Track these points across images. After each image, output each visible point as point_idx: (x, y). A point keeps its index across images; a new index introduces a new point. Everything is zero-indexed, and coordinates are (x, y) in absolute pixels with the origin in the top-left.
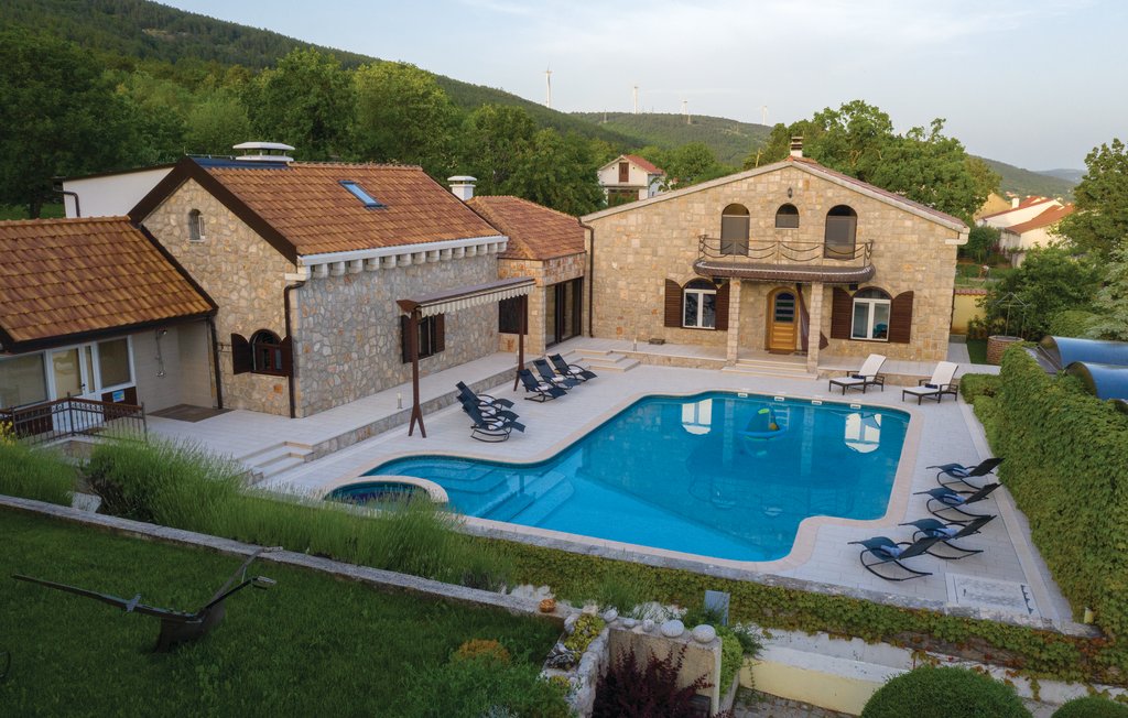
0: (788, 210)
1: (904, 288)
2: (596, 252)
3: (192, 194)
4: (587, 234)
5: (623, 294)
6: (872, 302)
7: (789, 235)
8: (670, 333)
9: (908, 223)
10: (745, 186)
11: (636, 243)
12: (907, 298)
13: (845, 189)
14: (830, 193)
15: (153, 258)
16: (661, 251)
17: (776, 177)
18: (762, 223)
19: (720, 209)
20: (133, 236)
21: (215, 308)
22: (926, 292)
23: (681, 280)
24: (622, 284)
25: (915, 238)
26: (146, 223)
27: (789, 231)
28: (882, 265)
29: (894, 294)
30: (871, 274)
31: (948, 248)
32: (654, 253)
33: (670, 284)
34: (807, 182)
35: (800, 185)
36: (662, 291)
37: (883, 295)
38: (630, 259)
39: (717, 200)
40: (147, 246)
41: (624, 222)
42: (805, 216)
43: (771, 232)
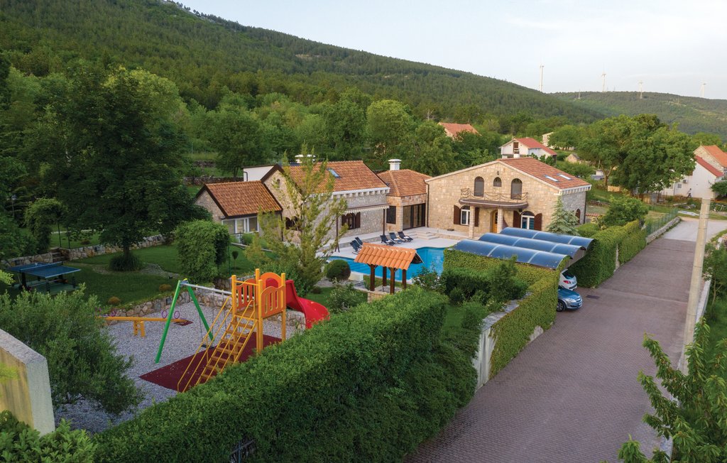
0: (498, 181)
1: (539, 212)
2: (430, 194)
3: (277, 175)
4: (427, 186)
5: (440, 211)
6: (529, 217)
7: (498, 190)
8: (456, 227)
9: (540, 186)
10: (482, 170)
11: (444, 190)
12: (540, 216)
13: (518, 173)
14: (512, 174)
15: (266, 193)
16: (453, 194)
17: (493, 167)
18: (488, 184)
19: (474, 178)
20: (261, 187)
21: (282, 209)
22: (546, 214)
23: (460, 206)
24: (439, 206)
25: (543, 192)
26: (265, 183)
27: (498, 188)
28: (531, 203)
29: (536, 214)
30: (527, 206)
31: (555, 197)
32: (451, 195)
33: (456, 207)
34: (504, 169)
35: (502, 170)
36: (453, 210)
37: (531, 214)
38: (442, 197)
39: (473, 175)
40: (265, 190)
41: (440, 182)
42: (504, 182)
43: (491, 188)
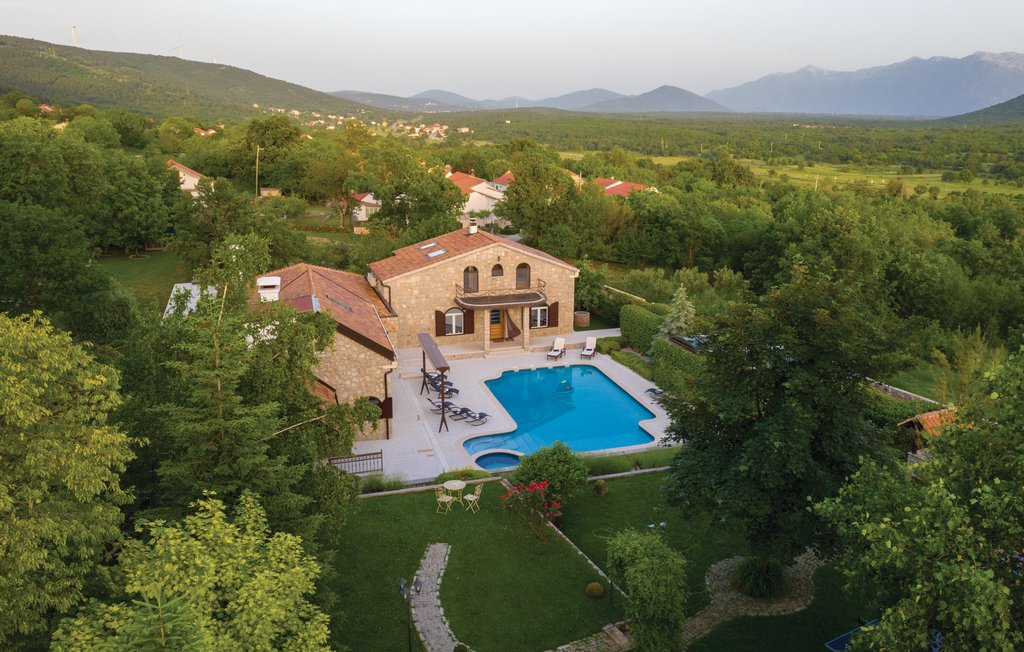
1: (554, 300)
6: (539, 309)
8: (439, 339)
10: (476, 256)
12: (555, 306)
14: (518, 258)
16: (431, 295)
17: (491, 251)
18: (485, 274)
19: (463, 269)
21: (334, 391)
22: (563, 301)
23: (442, 309)
24: (409, 316)
25: (556, 276)
27: (499, 278)
29: (549, 304)
30: (539, 295)
31: (571, 280)
32: (427, 297)
33: (437, 312)
34: (506, 253)
35: (503, 254)
36: (433, 317)
37: (544, 305)
38: (413, 301)
39: (460, 266)
41: (408, 281)
42: (506, 269)
43: (489, 279)
